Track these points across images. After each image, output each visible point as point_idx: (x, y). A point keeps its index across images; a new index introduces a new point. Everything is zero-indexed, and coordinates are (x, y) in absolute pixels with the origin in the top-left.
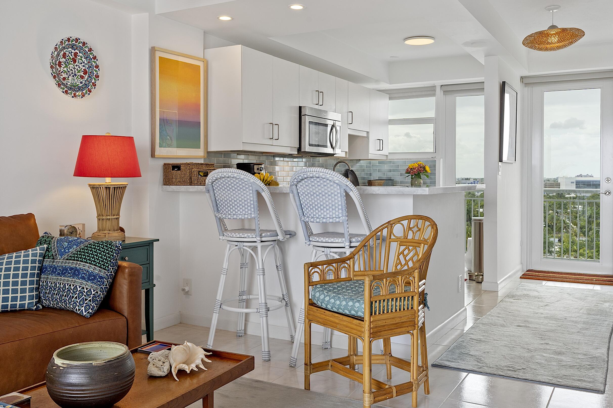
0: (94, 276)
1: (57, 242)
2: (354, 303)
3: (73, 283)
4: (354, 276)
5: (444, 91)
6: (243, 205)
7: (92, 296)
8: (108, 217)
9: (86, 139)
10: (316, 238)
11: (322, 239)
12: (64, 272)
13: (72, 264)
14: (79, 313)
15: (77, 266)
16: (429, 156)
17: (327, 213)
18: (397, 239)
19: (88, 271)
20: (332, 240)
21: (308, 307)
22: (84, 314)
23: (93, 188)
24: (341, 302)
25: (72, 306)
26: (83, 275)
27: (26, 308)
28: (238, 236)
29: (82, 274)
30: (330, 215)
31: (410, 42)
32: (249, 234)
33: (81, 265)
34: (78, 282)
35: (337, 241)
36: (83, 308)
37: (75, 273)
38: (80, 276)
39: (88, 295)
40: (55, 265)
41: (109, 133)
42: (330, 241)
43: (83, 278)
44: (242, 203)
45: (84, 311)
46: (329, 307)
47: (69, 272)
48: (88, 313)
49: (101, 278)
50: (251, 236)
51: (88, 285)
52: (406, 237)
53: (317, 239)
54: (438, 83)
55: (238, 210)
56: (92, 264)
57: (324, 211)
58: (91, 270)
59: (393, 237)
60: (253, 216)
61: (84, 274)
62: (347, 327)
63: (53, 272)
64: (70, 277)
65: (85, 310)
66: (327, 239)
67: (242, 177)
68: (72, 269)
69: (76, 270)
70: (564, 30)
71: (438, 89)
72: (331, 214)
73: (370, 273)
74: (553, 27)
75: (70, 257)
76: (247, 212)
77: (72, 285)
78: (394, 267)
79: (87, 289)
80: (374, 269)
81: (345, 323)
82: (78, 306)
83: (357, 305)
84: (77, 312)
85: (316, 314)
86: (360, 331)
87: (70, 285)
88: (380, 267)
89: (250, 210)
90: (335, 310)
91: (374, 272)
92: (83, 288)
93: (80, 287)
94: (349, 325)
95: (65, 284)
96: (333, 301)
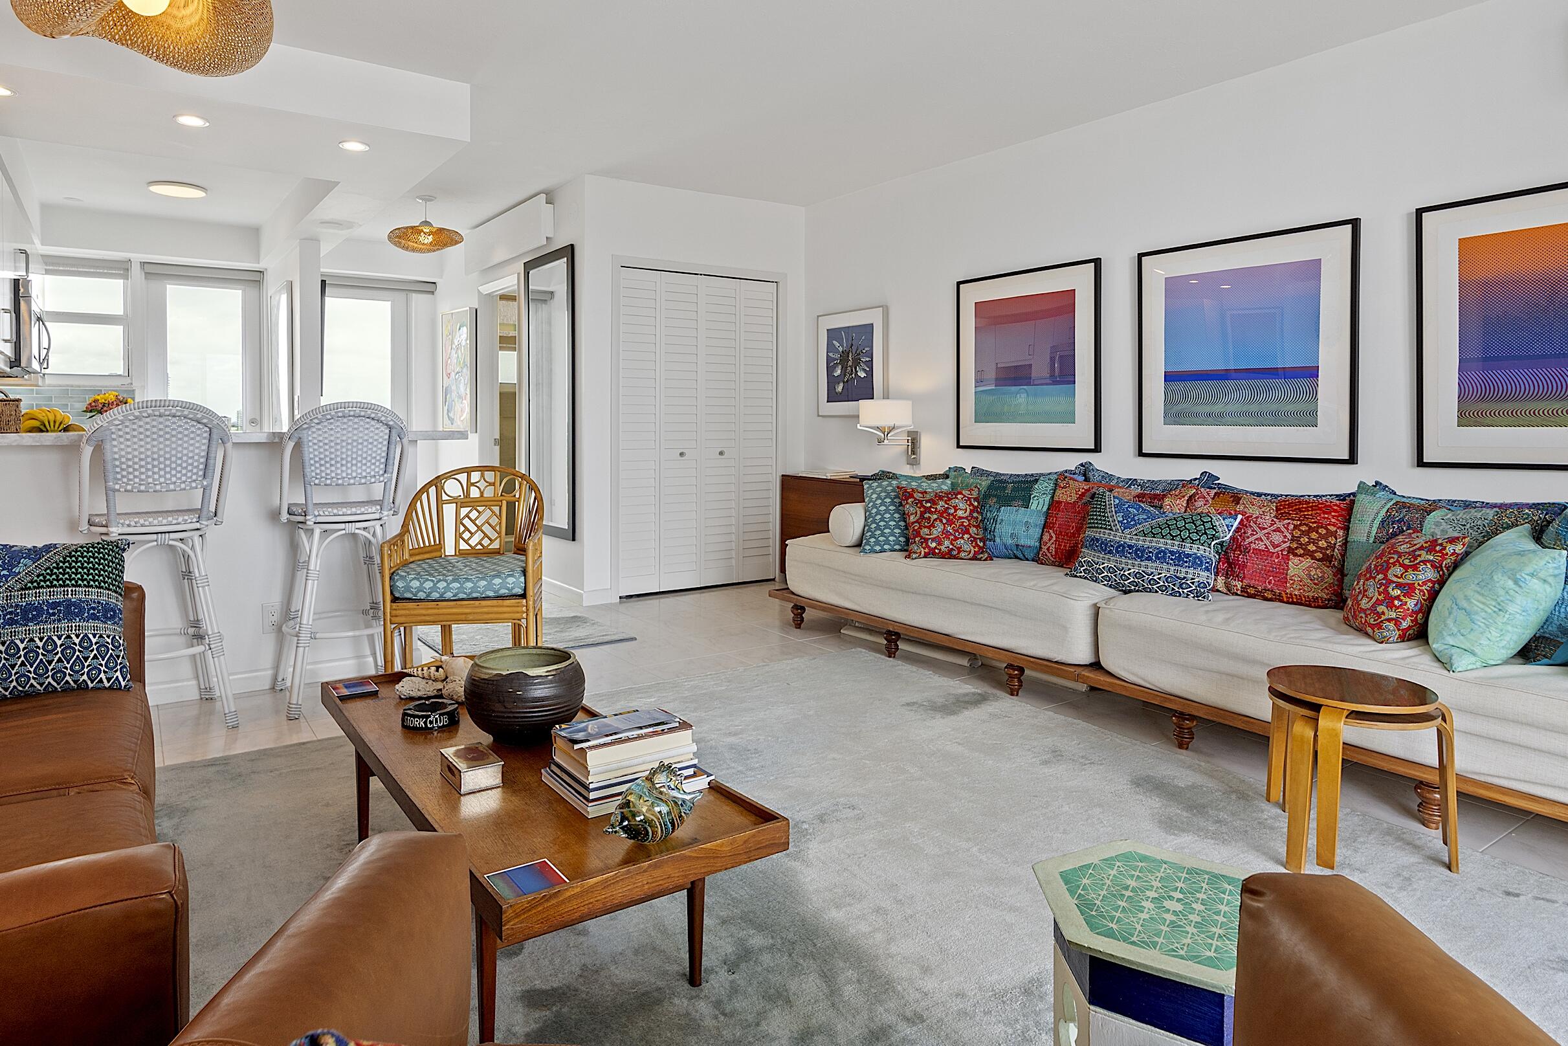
2: (504, 580)
3: (74, 632)
5: (146, 273)
10: (330, 510)
11: (344, 510)
13: (45, 595)
15: (70, 596)
16: (118, 383)
17: (342, 471)
18: (454, 500)
19: (99, 603)
20: (363, 510)
21: (391, 606)
24: (475, 584)
25: (85, 677)
26: (92, 611)
28: (165, 522)
29: (89, 610)
30: (357, 473)
31: (156, 189)
32: (186, 518)
34: (89, 627)
35: (370, 510)
36: (118, 674)
37: (71, 610)
38: (86, 615)
39: (117, 648)
42: (358, 512)
43: (94, 617)
45: (121, 679)
46: (449, 595)
47: (51, 611)
50: (189, 521)
52: (467, 495)
53: (335, 511)
54: (137, 257)
56: (102, 587)
58: (103, 599)
59: (445, 497)
60: (205, 483)
61: (94, 609)
65: (122, 676)
66: (354, 510)
68: (59, 604)
69: (69, 604)
70: (441, 230)
71: (136, 270)
72: (349, 471)
73: (424, 550)
74: (426, 223)
75: (32, 582)
76: (191, 477)
77: (73, 636)
78: (458, 537)
79: (108, 637)
80: (427, 544)
81: (485, 610)
82: (105, 672)
83: (511, 580)
84: (100, 685)
85: (412, 612)
86: (518, 612)
87: (69, 637)
88: (435, 541)
89: (196, 474)
90: (461, 596)
91: (430, 549)
92: (101, 636)
93: (94, 636)
94: (495, 609)
95: (50, 638)
96: (456, 585)
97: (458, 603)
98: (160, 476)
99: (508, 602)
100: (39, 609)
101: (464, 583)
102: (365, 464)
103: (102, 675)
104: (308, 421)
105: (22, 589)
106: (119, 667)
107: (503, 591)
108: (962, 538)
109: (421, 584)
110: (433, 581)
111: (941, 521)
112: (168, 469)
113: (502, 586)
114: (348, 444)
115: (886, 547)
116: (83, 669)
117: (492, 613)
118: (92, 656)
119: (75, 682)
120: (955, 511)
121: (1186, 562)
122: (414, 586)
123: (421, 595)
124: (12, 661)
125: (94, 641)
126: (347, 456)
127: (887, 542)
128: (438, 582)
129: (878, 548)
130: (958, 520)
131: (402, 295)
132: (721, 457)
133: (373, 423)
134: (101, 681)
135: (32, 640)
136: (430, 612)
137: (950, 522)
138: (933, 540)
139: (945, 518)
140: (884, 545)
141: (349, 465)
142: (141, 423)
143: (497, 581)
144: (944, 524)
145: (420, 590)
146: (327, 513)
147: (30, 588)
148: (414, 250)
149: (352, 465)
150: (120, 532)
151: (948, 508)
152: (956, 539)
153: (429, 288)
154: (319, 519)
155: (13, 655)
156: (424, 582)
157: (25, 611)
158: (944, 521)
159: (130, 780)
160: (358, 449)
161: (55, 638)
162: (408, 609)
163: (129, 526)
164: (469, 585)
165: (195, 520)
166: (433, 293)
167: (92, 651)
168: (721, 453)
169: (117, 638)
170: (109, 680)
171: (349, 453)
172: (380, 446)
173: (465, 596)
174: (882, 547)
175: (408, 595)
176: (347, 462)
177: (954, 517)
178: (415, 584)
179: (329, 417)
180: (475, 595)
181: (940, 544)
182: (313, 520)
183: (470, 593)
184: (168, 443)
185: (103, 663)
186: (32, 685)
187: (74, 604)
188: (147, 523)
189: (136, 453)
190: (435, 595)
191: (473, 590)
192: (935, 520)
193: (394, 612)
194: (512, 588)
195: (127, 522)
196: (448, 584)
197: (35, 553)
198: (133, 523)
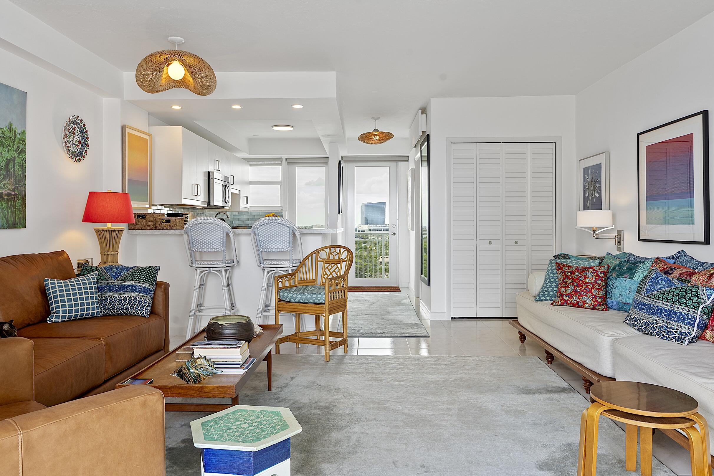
0: (147, 290)
1: (105, 270)
2: (317, 296)
4: (299, 283)
5: (288, 162)
6: (211, 242)
7: (148, 303)
8: (113, 253)
9: (92, 195)
10: (269, 262)
11: (274, 262)
12: (122, 288)
13: (127, 283)
14: (140, 315)
16: (278, 209)
17: (275, 246)
18: (323, 260)
19: (142, 287)
20: (281, 262)
21: (277, 303)
22: (145, 315)
23: (98, 231)
24: (306, 296)
25: (134, 311)
27: (95, 315)
28: (210, 263)
29: (138, 289)
30: (277, 247)
31: (276, 128)
32: (218, 262)
33: (135, 283)
34: (137, 294)
35: (284, 263)
36: (144, 311)
37: (133, 288)
39: (145, 303)
40: (110, 285)
41: (110, 190)
42: (280, 263)
44: (211, 241)
45: (144, 313)
46: (297, 300)
47: (127, 288)
48: (147, 314)
49: (151, 291)
50: (219, 263)
51: (144, 296)
52: (328, 258)
53: (271, 262)
54: (284, 156)
55: (207, 246)
56: (144, 282)
57: (273, 245)
58: (144, 286)
59: (319, 259)
60: (222, 249)
61: (140, 289)
62: (311, 310)
63: (110, 290)
64: (129, 291)
66: (278, 262)
67: (217, 223)
68: (130, 286)
69: (133, 286)
70: (382, 133)
71: (284, 160)
73: (307, 281)
74: (376, 130)
75: (124, 278)
76: (218, 247)
77: (132, 297)
78: (322, 277)
79: (143, 299)
80: (308, 279)
81: (310, 308)
82: (140, 310)
83: (319, 296)
84: (138, 314)
85: (285, 306)
86: (322, 311)
87: (131, 297)
88: (312, 278)
89: (220, 245)
90: (302, 301)
91: (309, 281)
92: (141, 298)
93: (138, 298)
94: (313, 308)
95: (125, 297)
96: (300, 296)
97: (300, 304)
98: (211, 246)
99: (318, 306)
100: (124, 287)
101: (303, 295)
102: (284, 243)
103: (139, 311)
104: (256, 225)
105: (121, 280)
106: (144, 309)
107: (316, 301)
108: (586, 295)
109: (288, 295)
110: (292, 294)
111: (573, 284)
112: (213, 243)
113: (316, 298)
114: (277, 234)
115: (548, 298)
116: (133, 308)
117: (312, 310)
118: (136, 304)
119: (132, 312)
120: (585, 279)
121: (673, 317)
122: (286, 295)
123: (288, 300)
124: (115, 303)
125: (138, 299)
126: (277, 239)
127: (548, 295)
128: (294, 294)
129: (543, 298)
130: (585, 284)
131: (394, 164)
132: (516, 245)
133: (282, 225)
134: (138, 313)
135: (121, 297)
136: (291, 307)
137: (579, 285)
138: (567, 295)
139: (577, 283)
140: (547, 296)
141: (278, 243)
142: (199, 226)
143: (314, 296)
144: (575, 286)
145: (287, 297)
146: (268, 263)
147: (123, 280)
148: (372, 143)
149: (279, 243)
150: (196, 266)
151: (580, 277)
152: (582, 295)
153: (406, 159)
154: (266, 266)
155: (115, 301)
156: (289, 294)
157: (121, 287)
158: (575, 284)
159: (102, 339)
160: (281, 237)
161: (127, 297)
162: (283, 305)
163: (203, 264)
164: (304, 297)
165: (221, 263)
166: (408, 161)
167: (137, 303)
168: (516, 243)
169: (147, 299)
170: (141, 313)
171: (278, 238)
172: (286, 235)
173: (303, 302)
174: (545, 298)
175: (284, 299)
176: (277, 242)
177: (583, 282)
178: (286, 294)
179: (263, 223)
180: (306, 301)
181: (571, 297)
182: (263, 266)
183: (305, 300)
184: (217, 233)
185: (140, 307)
186: (121, 312)
187: (134, 287)
188: (204, 264)
189: (199, 237)
190: (292, 300)
191: (306, 299)
192: (570, 283)
193: (278, 306)
194: (320, 300)
195: (198, 263)
196: (297, 296)
197: (128, 269)
198: (200, 263)
